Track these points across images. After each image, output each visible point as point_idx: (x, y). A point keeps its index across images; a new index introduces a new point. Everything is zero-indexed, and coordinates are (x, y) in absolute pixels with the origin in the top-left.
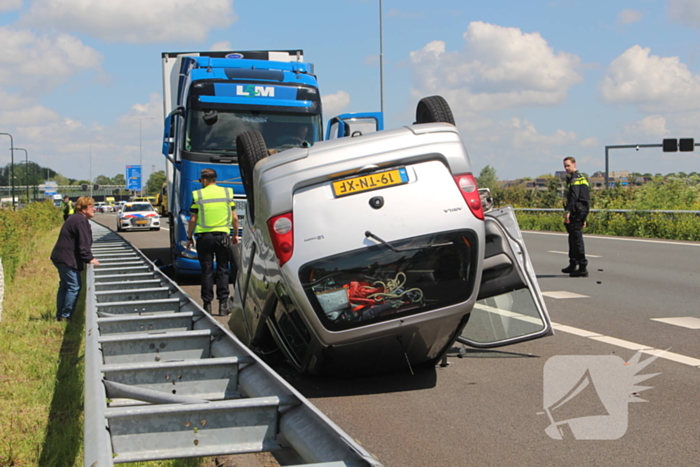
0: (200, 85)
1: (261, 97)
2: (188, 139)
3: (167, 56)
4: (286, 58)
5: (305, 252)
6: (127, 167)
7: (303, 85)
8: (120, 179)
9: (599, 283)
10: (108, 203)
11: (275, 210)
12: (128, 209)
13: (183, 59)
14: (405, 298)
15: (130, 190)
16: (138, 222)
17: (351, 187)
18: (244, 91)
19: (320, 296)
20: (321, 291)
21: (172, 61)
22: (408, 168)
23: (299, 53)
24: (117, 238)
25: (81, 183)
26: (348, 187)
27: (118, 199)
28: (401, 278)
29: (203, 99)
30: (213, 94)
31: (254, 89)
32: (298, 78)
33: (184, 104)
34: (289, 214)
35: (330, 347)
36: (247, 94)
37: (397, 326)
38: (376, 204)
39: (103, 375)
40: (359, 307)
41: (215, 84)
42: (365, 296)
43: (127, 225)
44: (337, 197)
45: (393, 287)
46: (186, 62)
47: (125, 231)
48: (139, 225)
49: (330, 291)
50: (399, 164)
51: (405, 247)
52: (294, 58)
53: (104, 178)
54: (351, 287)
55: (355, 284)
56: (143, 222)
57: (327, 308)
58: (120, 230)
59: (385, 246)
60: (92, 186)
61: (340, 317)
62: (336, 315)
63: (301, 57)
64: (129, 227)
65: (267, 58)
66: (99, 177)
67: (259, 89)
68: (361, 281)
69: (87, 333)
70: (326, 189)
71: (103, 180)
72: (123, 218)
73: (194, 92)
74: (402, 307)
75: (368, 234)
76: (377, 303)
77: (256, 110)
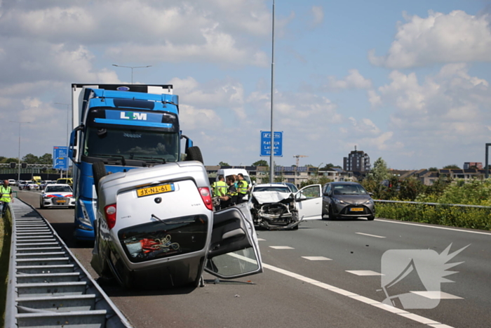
0: (95, 111)
1: (137, 120)
2: (86, 148)
3: (75, 86)
4: (160, 91)
5: (121, 224)
6: (55, 148)
7: (167, 113)
8: (47, 159)
9: (352, 253)
10: (35, 182)
11: (108, 202)
12: (50, 190)
13: (86, 89)
14: (170, 247)
15: (57, 169)
16: (57, 201)
17: (146, 192)
18: (126, 116)
19: (128, 245)
20: (129, 243)
21: (79, 90)
22: (175, 183)
23: (170, 87)
24: (37, 214)
25: (9, 161)
26: (144, 192)
27: (44, 177)
28: (168, 237)
29: (98, 120)
30: (104, 118)
31: (132, 115)
32: (164, 107)
33: (84, 123)
34: (114, 205)
35: (133, 271)
36: (128, 118)
37: (166, 261)
38: (158, 201)
39: (17, 303)
40: (147, 251)
41: (106, 111)
42: (150, 246)
43: (49, 203)
44: (139, 197)
45: (165, 242)
46: (88, 92)
47: (47, 208)
48: (59, 204)
49: (132, 243)
50: (171, 182)
51: (171, 223)
52: (165, 91)
53: (32, 156)
54: (144, 241)
55: (146, 240)
56: (62, 201)
57: (131, 251)
58: (42, 207)
59: (160, 222)
60: (20, 165)
61: (137, 256)
62: (136, 255)
63: (171, 90)
64: (50, 205)
65: (146, 92)
66: (28, 156)
67: (136, 114)
68: (149, 239)
69: (9, 282)
70: (134, 193)
71: (31, 159)
72: (46, 198)
73: (92, 115)
74: (168, 252)
75: (153, 216)
76: (156, 250)
77: (133, 129)
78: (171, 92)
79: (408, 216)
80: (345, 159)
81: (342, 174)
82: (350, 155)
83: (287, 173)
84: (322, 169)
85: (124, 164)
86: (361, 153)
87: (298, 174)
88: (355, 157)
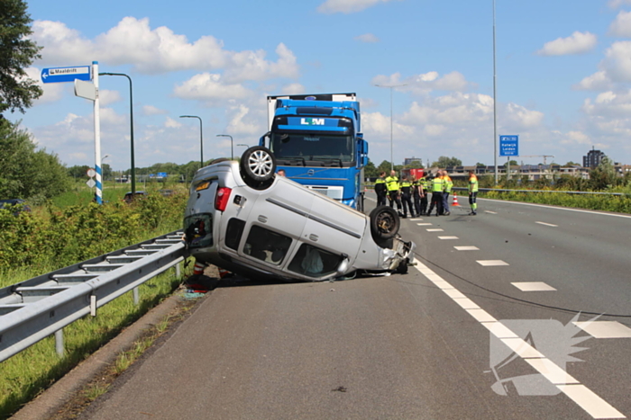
0: (279, 118)
1: (316, 125)
3: (271, 98)
4: (344, 99)
9: (507, 242)
13: (279, 100)
18: (305, 122)
21: (273, 101)
23: (353, 95)
29: (281, 127)
30: (287, 124)
31: (312, 121)
33: (270, 130)
36: (308, 123)
41: (289, 118)
52: (349, 99)
63: (354, 97)
65: (330, 100)
67: (315, 120)
73: (276, 123)
77: (312, 133)
78: (355, 99)
79: (595, 206)
80: (584, 157)
81: (581, 170)
82: (589, 154)
83: (533, 170)
84: (564, 167)
85: (305, 165)
86: (598, 152)
87: (543, 171)
88: (593, 156)
